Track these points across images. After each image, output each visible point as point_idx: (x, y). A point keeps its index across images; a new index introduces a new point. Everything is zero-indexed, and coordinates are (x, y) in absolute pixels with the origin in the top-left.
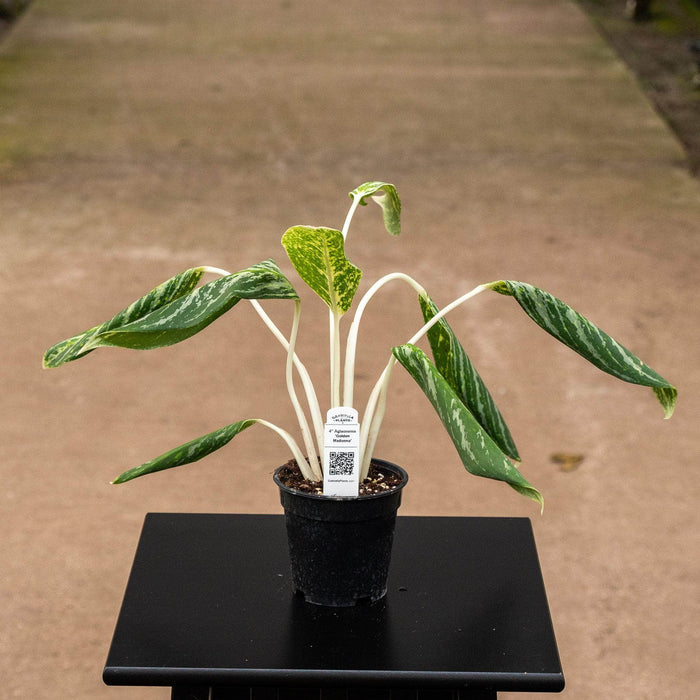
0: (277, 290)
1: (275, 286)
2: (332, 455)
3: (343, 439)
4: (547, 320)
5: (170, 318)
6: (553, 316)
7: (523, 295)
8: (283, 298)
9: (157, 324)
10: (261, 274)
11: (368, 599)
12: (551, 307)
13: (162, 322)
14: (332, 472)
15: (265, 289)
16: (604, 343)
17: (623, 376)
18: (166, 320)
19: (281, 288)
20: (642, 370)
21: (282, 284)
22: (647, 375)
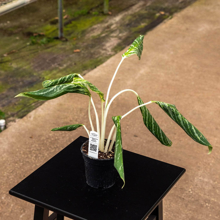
1: (81, 90)
2: (91, 144)
3: (94, 141)
4: (172, 116)
5: (45, 93)
6: (174, 116)
7: (164, 107)
8: (83, 94)
9: (40, 94)
10: (77, 86)
12: (173, 113)
13: (42, 93)
14: (90, 149)
15: (78, 90)
16: (189, 128)
18: (43, 93)
19: (83, 91)
20: (200, 139)
21: (84, 90)
22: (202, 141)
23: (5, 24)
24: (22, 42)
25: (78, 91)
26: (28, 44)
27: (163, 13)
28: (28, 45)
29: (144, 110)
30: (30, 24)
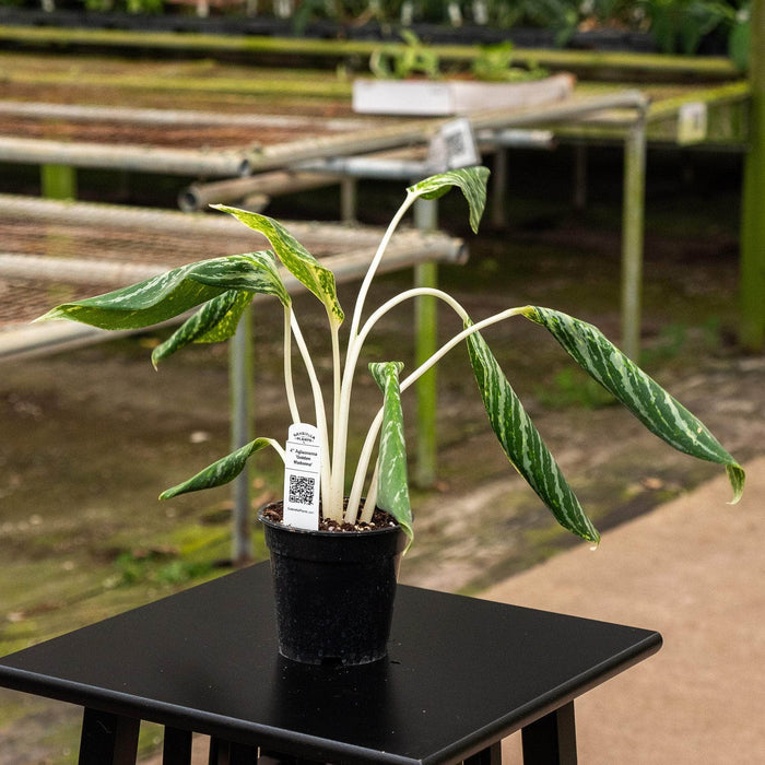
0: (254, 282)
1: (252, 277)
2: (293, 478)
3: (303, 461)
4: (589, 362)
5: (128, 297)
6: (596, 358)
7: (557, 326)
10: (236, 262)
11: (339, 661)
12: (593, 346)
14: (291, 499)
15: (242, 279)
16: (653, 399)
17: (674, 443)
19: (259, 280)
20: (698, 439)
21: (260, 276)
22: (703, 446)
23: (23, 527)
24: (83, 579)
25: (242, 281)
26: (109, 582)
27: (655, 483)
28: (108, 589)
29: (489, 367)
30: (120, 526)
